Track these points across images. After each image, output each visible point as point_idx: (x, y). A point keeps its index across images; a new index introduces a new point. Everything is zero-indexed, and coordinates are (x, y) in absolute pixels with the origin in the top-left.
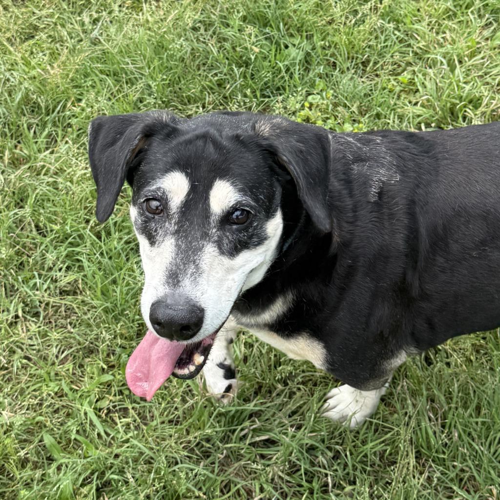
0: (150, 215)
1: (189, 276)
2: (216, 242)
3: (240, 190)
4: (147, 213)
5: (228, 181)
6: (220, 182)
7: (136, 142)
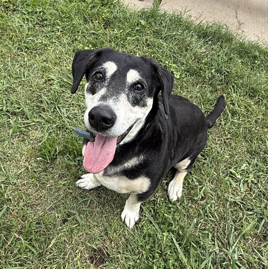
0: (96, 80)
1: (112, 99)
2: (127, 94)
3: (141, 75)
4: (95, 79)
5: (136, 70)
6: (132, 70)
7: (92, 57)
